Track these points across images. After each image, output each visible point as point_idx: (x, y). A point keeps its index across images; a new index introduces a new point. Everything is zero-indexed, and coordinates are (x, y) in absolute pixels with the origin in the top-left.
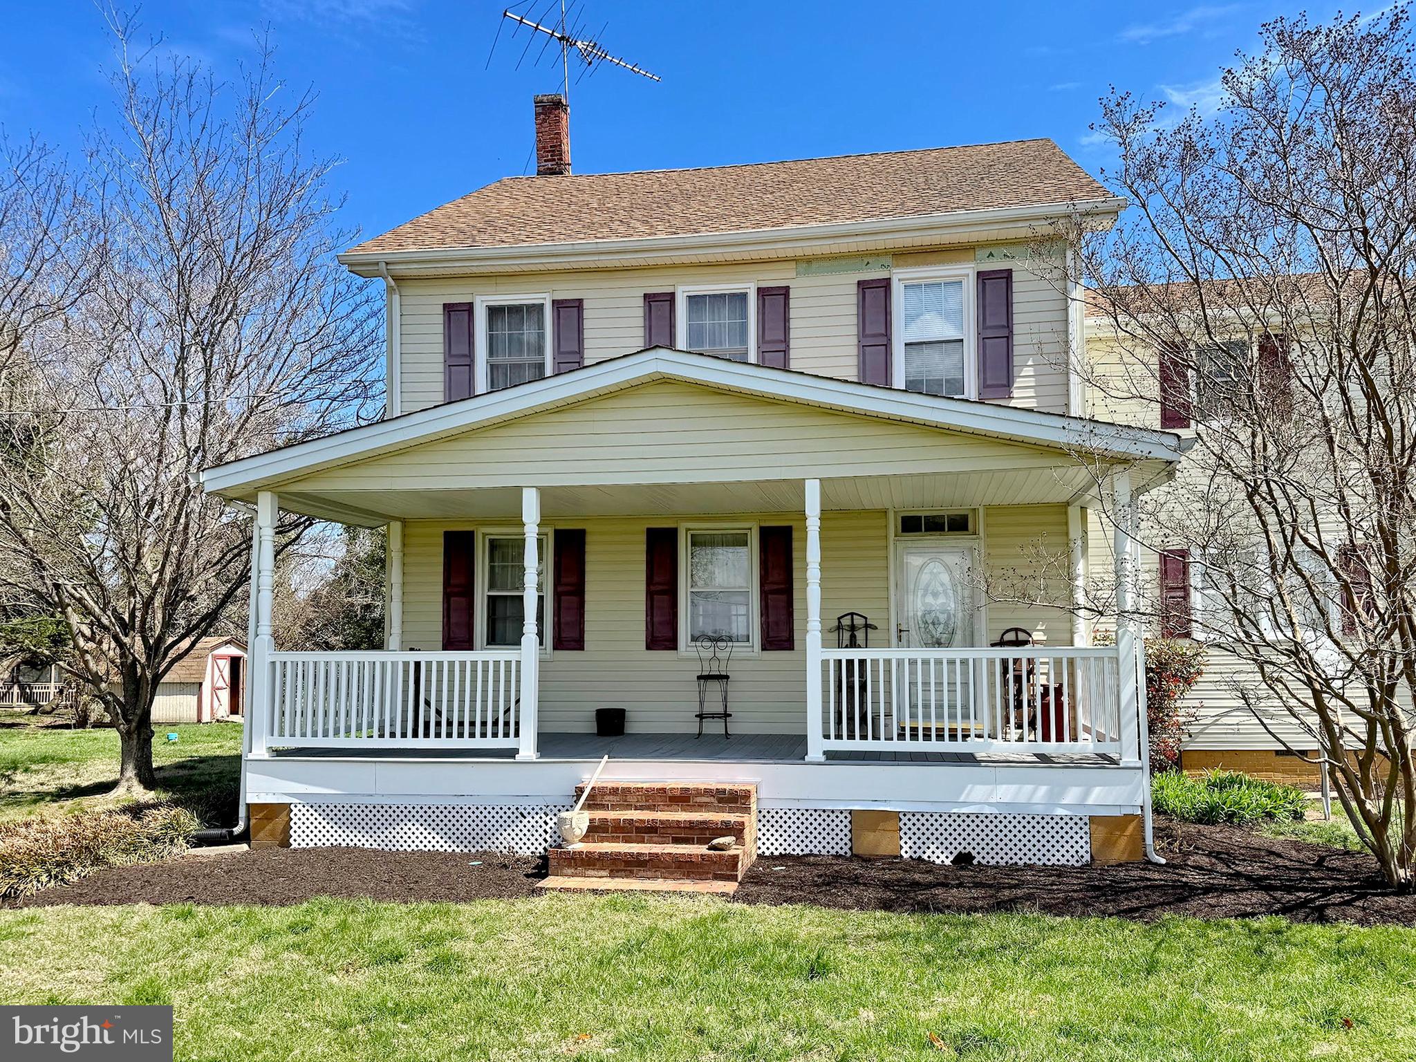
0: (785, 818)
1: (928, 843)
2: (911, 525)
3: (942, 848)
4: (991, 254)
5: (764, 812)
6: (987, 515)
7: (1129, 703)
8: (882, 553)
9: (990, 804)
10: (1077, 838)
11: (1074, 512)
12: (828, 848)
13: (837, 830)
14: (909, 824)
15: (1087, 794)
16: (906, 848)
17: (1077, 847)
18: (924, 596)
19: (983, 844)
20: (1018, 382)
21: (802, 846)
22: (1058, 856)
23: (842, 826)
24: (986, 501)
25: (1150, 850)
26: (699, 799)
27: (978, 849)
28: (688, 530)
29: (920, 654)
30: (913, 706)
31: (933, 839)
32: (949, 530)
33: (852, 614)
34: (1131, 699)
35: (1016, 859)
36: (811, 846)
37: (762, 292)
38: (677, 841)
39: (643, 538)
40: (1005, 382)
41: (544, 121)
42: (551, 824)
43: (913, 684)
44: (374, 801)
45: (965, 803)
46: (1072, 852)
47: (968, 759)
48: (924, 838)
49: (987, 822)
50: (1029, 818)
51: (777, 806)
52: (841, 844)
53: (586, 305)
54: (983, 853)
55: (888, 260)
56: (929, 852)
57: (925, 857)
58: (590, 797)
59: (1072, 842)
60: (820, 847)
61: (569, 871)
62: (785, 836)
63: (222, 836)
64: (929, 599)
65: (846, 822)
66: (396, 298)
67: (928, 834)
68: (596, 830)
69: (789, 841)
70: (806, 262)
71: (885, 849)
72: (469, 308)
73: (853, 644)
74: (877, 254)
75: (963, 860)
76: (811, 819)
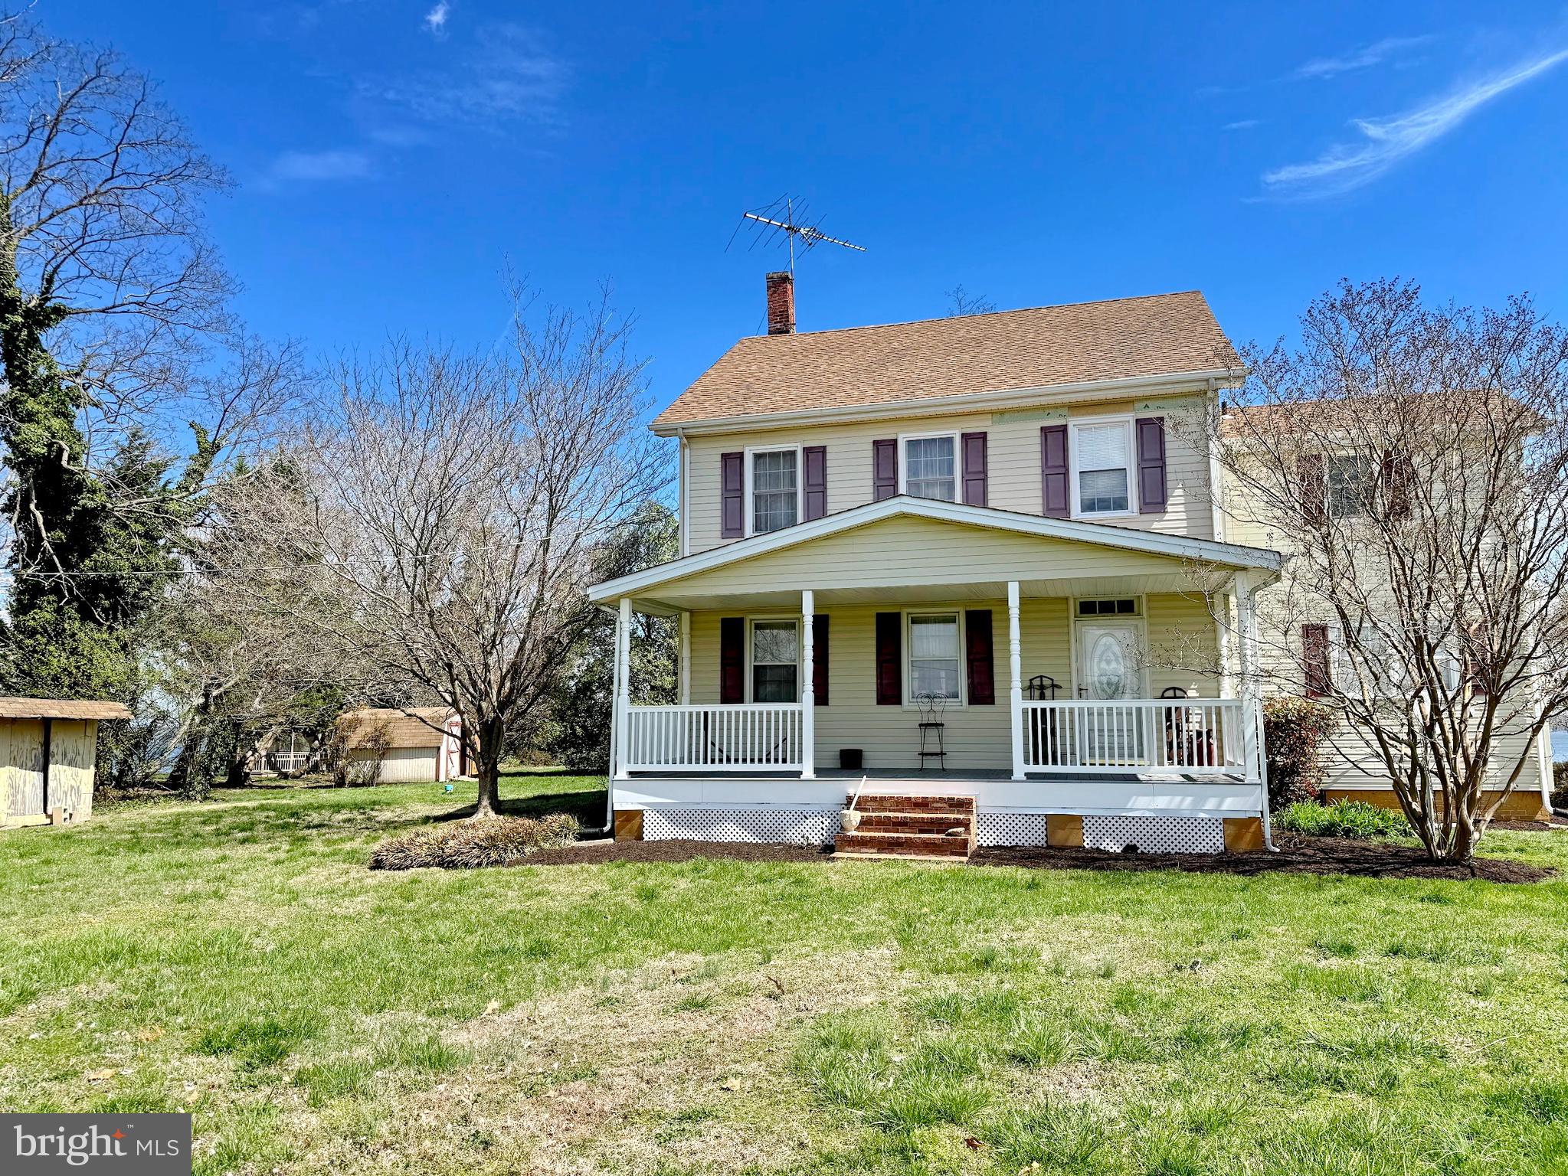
0: (997, 820)
1: (1104, 838)
2: (1088, 608)
3: (1114, 841)
4: (1147, 406)
5: (982, 816)
6: (1149, 601)
7: (1251, 738)
8: (1065, 630)
9: (1149, 810)
10: (1214, 834)
11: (1218, 599)
12: (1030, 841)
13: (1036, 829)
14: (1090, 825)
15: (1220, 803)
16: (1087, 841)
17: (1214, 840)
18: (1100, 661)
19: (1145, 839)
20: (1171, 501)
21: (1010, 840)
22: (1200, 846)
23: (1039, 826)
24: (1147, 591)
25: (1269, 843)
26: (935, 805)
27: (1141, 842)
28: (908, 614)
29: (1096, 704)
30: (1092, 748)
31: (1107, 835)
32: (1120, 611)
33: (1041, 677)
34: (1252, 737)
35: (1169, 849)
36: (1017, 840)
37: (966, 437)
38: (921, 831)
39: (874, 620)
40: (1160, 500)
41: (775, 292)
42: (826, 823)
43: (1091, 730)
44: (701, 807)
45: (1131, 810)
46: (1211, 844)
47: (1132, 779)
48: (1100, 834)
49: (1147, 822)
50: (1178, 820)
51: (991, 811)
52: (1039, 838)
53: (828, 450)
54: (1145, 845)
55: (1065, 411)
56: (1104, 844)
57: (1102, 847)
58: (858, 803)
59: (1211, 837)
60: (1023, 841)
61: (849, 849)
62: (997, 833)
63: (596, 833)
64: (1104, 665)
65: (1043, 823)
66: (687, 451)
67: (1104, 831)
68: (865, 824)
69: (1001, 836)
70: (1000, 414)
71: (1073, 841)
72: (740, 456)
73: (1042, 697)
74: (1056, 407)
75: (1130, 849)
76: (1017, 821)
